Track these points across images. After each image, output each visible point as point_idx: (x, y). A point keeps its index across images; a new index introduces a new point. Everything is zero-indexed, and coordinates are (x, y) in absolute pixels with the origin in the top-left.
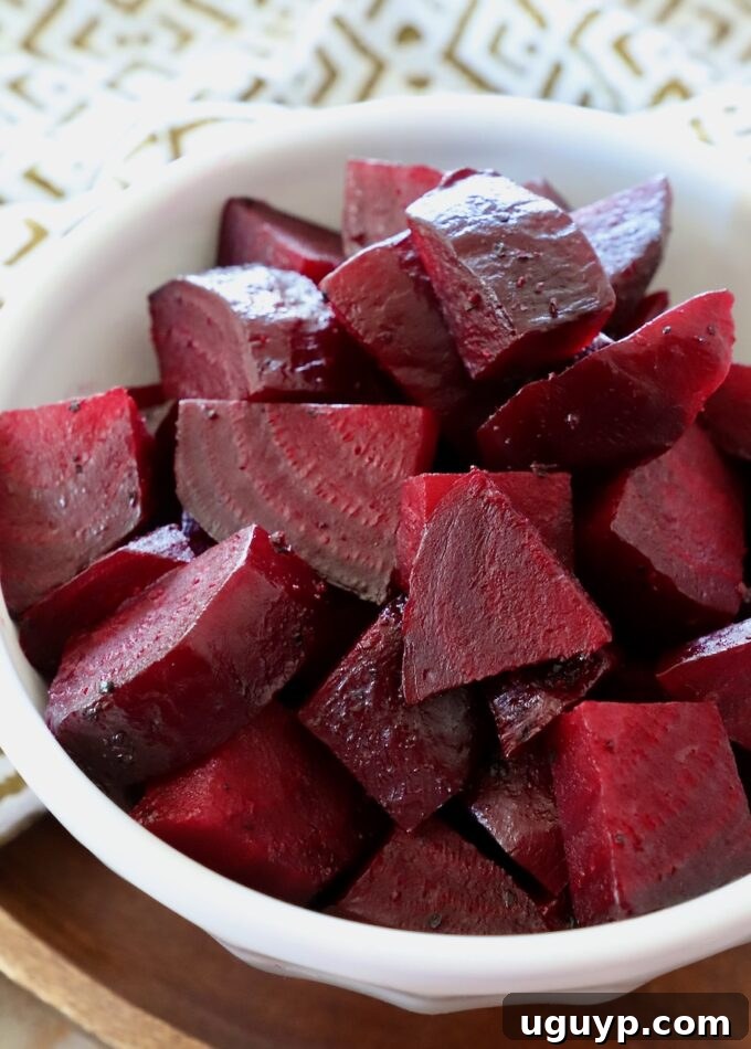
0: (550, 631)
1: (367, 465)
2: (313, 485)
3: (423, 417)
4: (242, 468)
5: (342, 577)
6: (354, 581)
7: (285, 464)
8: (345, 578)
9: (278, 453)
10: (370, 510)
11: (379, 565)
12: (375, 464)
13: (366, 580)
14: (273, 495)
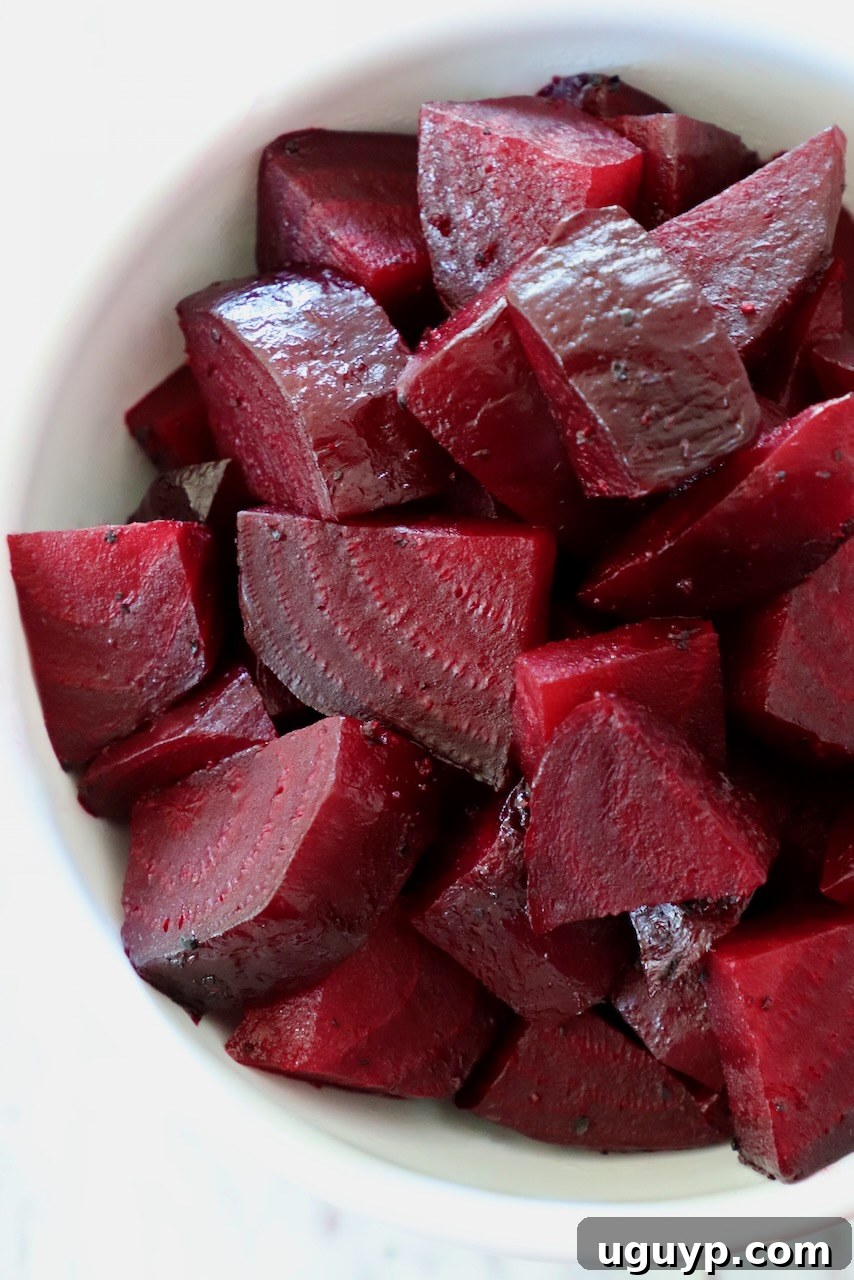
0: (695, 871)
1: (471, 611)
2: (408, 634)
3: (534, 552)
4: (322, 608)
5: (452, 751)
6: (466, 758)
7: (372, 606)
8: (455, 754)
9: (362, 589)
10: (478, 670)
11: (494, 740)
12: (480, 610)
13: (480, 758)
14: (361, 645)
